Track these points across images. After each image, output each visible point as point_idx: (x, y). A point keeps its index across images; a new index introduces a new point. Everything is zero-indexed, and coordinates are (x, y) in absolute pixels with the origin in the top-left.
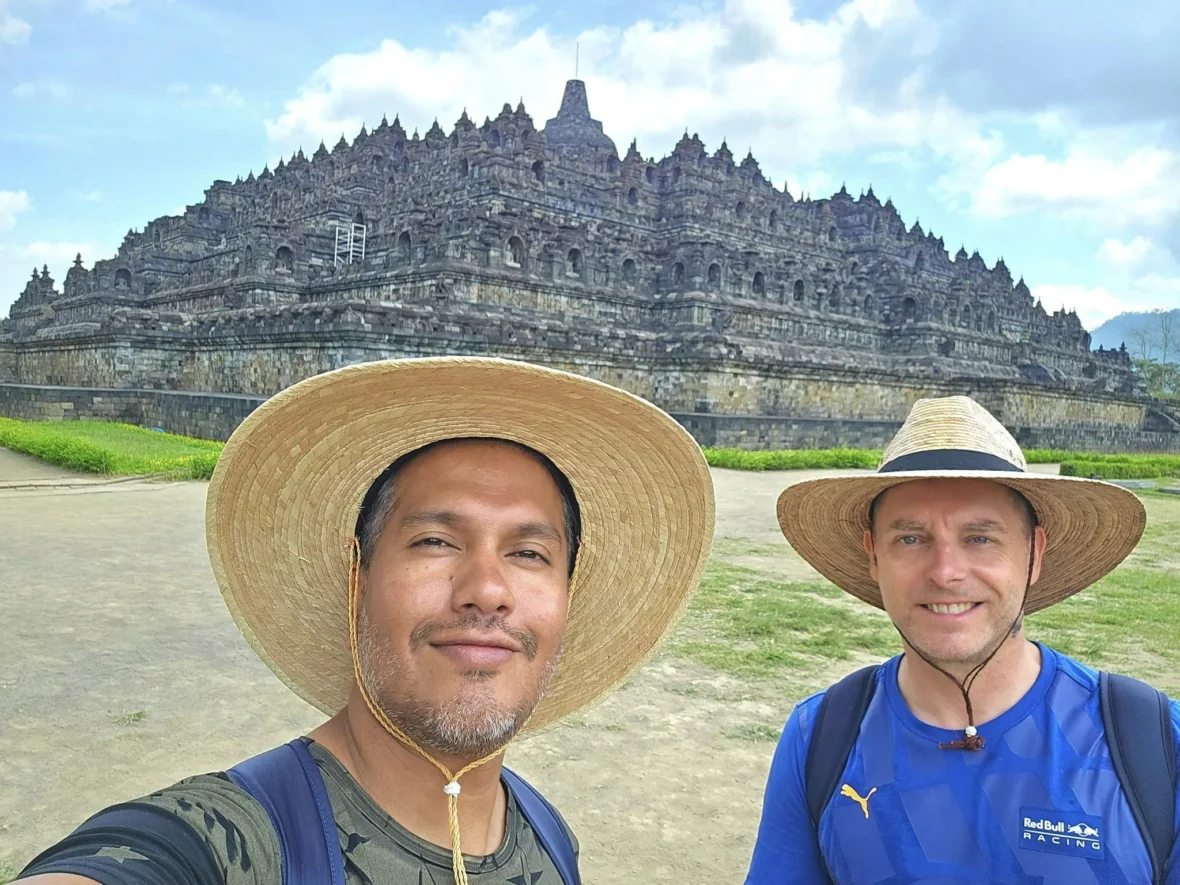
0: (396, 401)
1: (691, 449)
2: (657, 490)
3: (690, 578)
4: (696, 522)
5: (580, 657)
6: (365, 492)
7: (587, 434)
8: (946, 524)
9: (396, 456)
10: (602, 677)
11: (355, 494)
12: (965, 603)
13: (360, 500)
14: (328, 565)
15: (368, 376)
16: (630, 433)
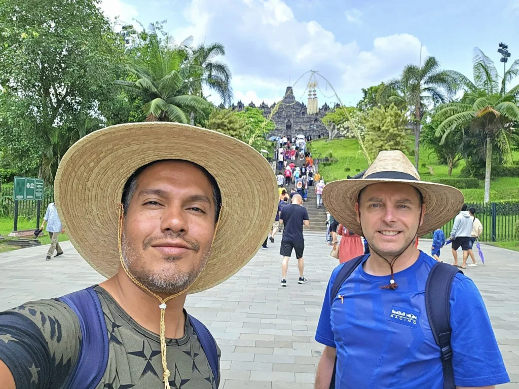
0: (134, 142)
1: (266, 165)
2: (253, 183)
3: (269, 221)
4: (271, 196)
5: (224, 256)
6: (125, 184)
7: (221, 158)
8: (390, 200)
9: (137, 168)
10: (233, 264)
11: (120, 184)
12: (396, 231)
13: (123, 186)
14: (110, 216)
15: (120, 131)
16: (239, 157)
